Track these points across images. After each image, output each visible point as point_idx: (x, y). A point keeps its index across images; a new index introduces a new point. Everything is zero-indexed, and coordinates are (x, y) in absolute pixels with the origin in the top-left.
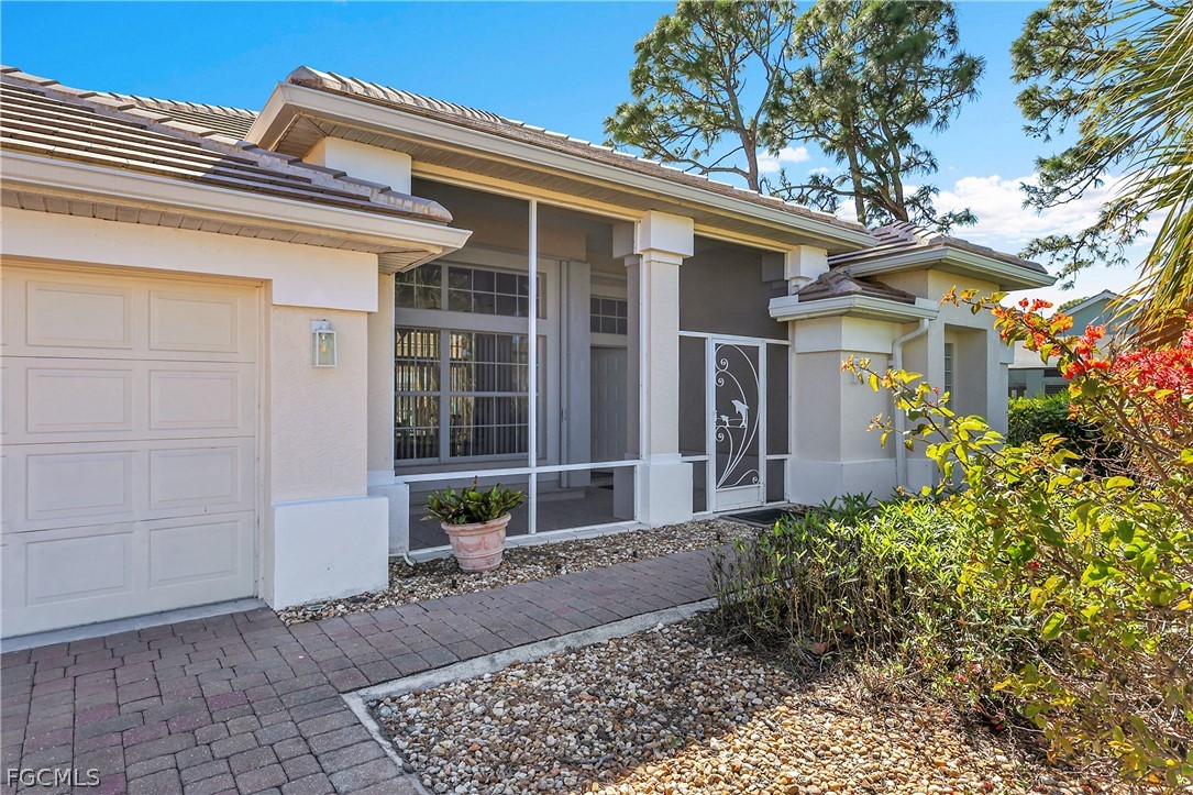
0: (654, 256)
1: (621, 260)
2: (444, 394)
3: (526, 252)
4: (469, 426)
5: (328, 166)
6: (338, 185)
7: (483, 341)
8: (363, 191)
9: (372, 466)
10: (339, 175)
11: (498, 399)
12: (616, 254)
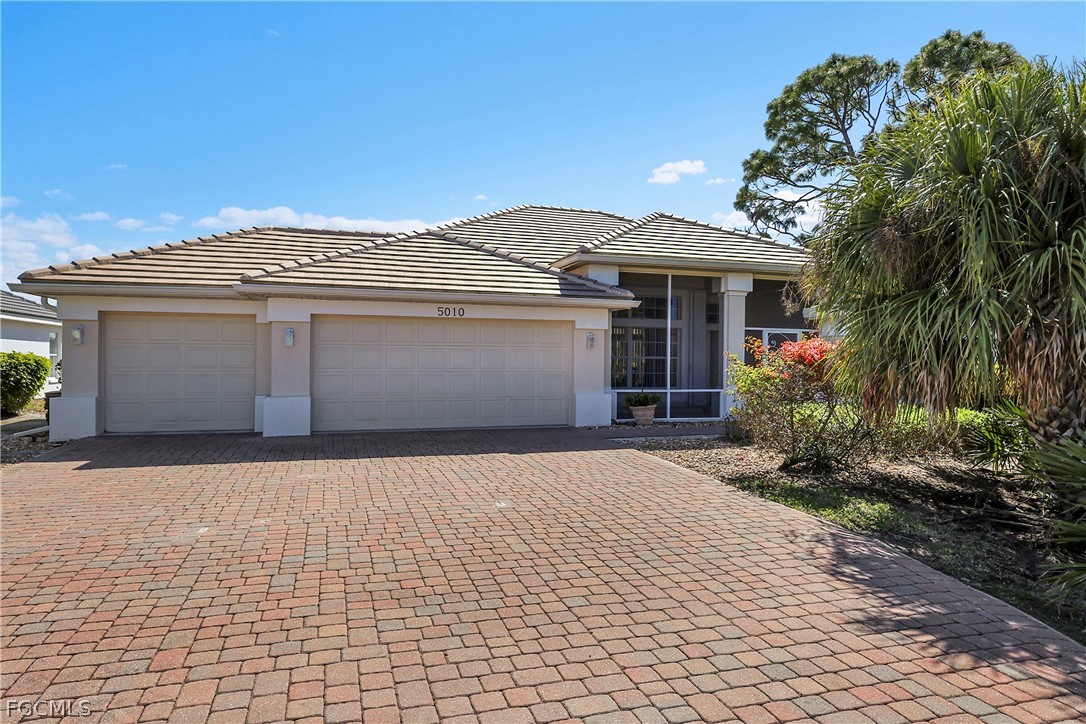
0: (730, 293)
1: (716, 294)
2: (630, 357)
3: (667, 287)
4: (641, 373)
5: (590, 277)
6: (595, 286)
7: (648, 331)
8: (604, 288)
9: (605, 385)
10: (595, 282)
11: (657, 360)
12: (714, 291)
